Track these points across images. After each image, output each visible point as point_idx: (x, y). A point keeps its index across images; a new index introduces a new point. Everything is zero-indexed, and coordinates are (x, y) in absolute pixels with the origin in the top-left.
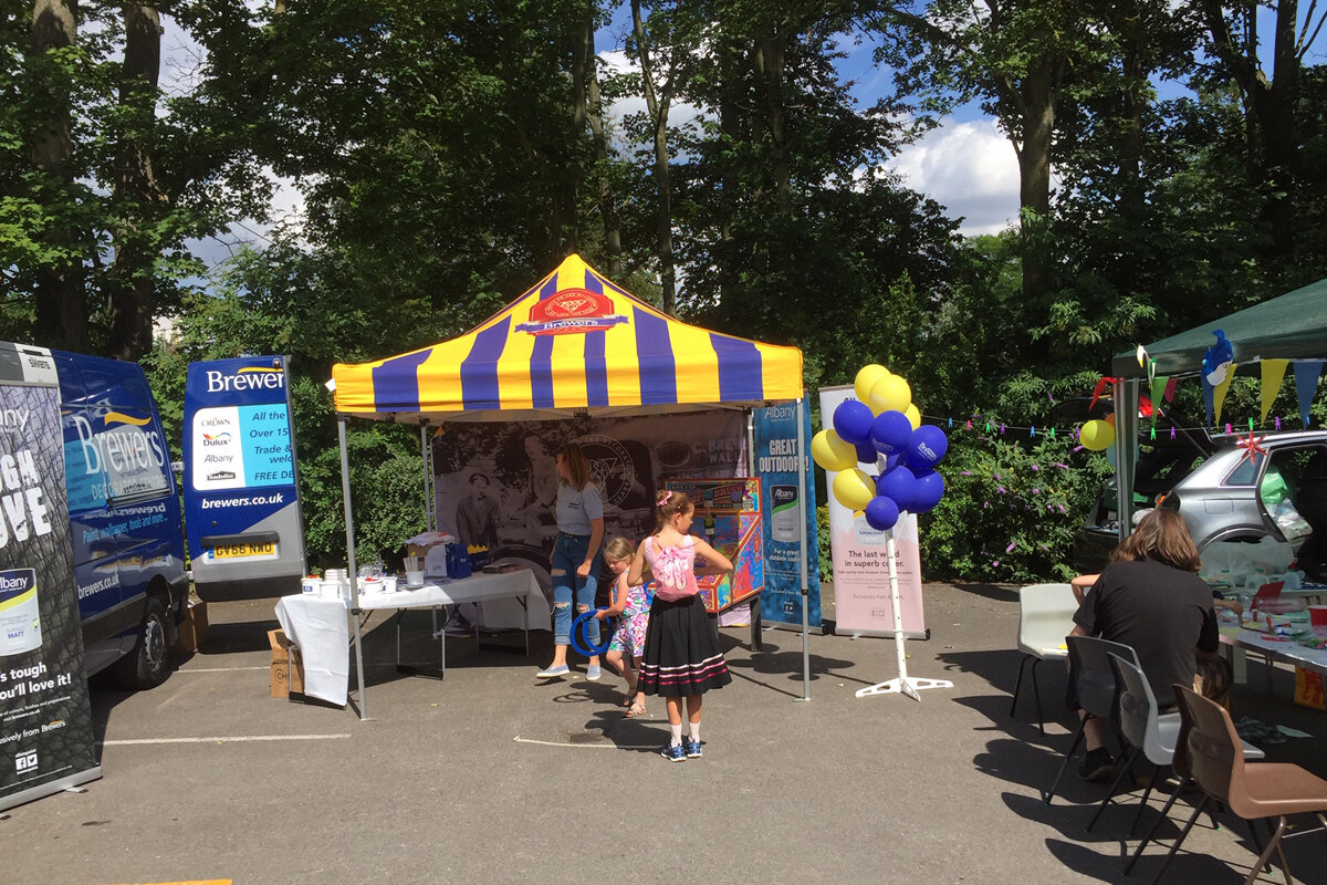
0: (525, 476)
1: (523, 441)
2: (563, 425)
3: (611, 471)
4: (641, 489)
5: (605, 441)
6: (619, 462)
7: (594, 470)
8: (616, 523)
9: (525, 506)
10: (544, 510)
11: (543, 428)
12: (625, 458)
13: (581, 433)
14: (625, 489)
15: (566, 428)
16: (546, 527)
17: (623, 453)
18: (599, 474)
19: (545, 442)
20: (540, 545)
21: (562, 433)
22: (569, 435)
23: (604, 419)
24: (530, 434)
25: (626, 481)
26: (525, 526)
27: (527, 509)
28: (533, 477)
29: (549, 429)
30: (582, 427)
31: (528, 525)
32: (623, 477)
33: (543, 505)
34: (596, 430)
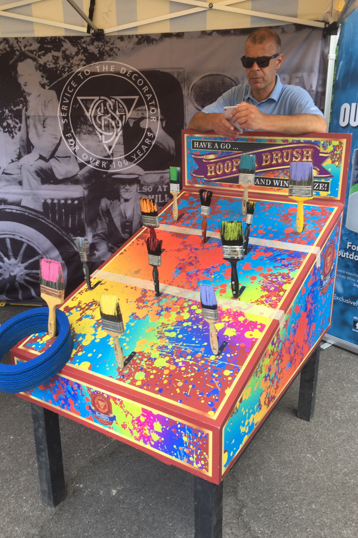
0: (18, 115)
1: (14, 67)
2: (67, 45)
3: (128, 115)
4: (169, 143)
5: (123, 70)
6: (140, 103)
7: (106, 112)
8: (135, 187)
9: (19, 157)
10: (42, 164)
11: (40, 49)
12: (149, 96)
13: (91, 58)
14: (147, 141)
15: (72, 50)
16: (46, 186)
17: (146, 89)
18: (113, 118)
19: (42, 68)
20: (41, 210)
21: (67, 58)
22: (75, 61)
23: (121, 38)
24: (23, 57)
25: (149, 130)
26: (20, 183)
27: (22, 160)
28: (27, 118)
29: (48, 51)
30: (92, 49)
31: (25, 182)
32: (145, 124)
33: (41, 157)
34: (111, 54)
